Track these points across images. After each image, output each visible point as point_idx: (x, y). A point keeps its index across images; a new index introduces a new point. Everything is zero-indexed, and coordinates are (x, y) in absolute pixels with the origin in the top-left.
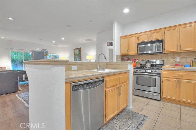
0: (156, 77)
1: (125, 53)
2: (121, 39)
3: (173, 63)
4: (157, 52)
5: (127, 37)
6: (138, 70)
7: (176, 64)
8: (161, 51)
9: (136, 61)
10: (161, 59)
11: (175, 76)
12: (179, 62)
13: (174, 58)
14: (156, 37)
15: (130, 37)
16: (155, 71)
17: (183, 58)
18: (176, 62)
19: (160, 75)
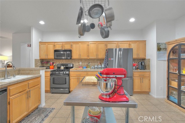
0: (67, 77)
1: (44, 57)
2: (40, 44)
3: (78, 66)
4: (68, 58)
5: (45, 43)
6: (54, 72)
7: (79, 66)
8: (70, 58)
9: (54, 65)
10: (72, 63)
11: (77, 75)
12: (81, 65)
13: (79, 63)
14: (67, 47)
15: (49, 44)
16: (66, 73)
17: (83, 62)
18: (80, 65)
19: (69, 75)
